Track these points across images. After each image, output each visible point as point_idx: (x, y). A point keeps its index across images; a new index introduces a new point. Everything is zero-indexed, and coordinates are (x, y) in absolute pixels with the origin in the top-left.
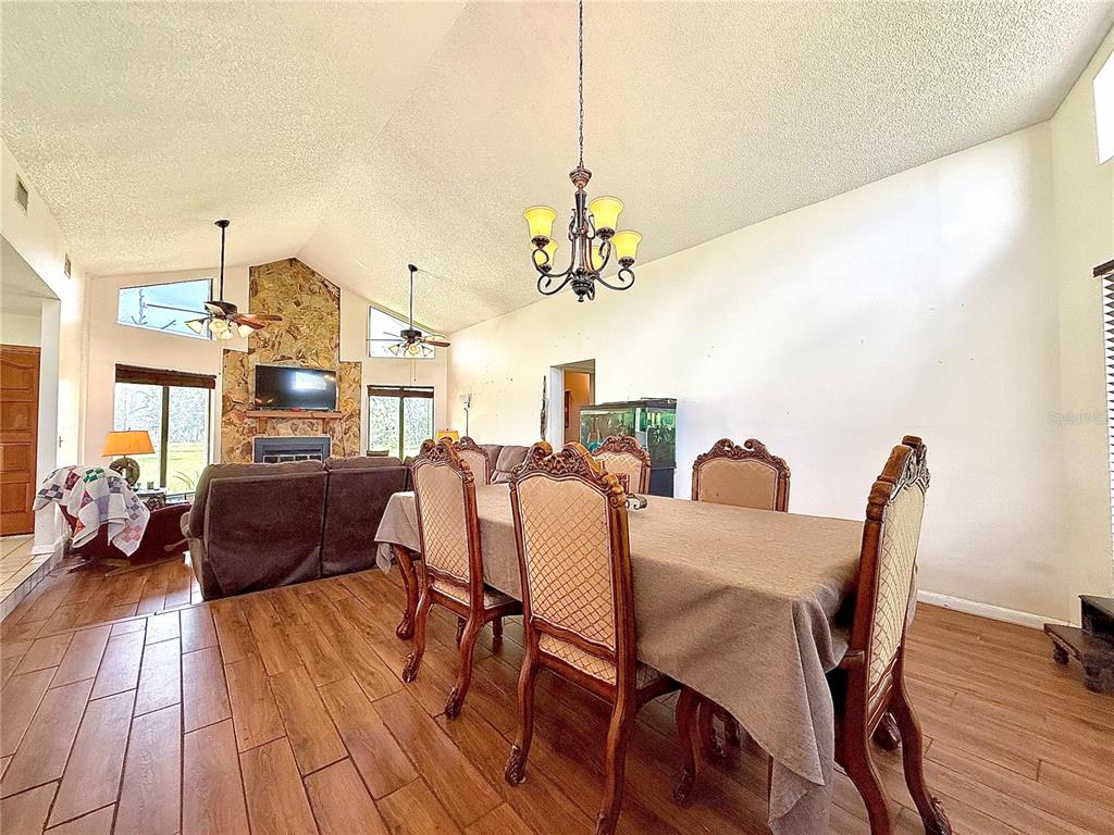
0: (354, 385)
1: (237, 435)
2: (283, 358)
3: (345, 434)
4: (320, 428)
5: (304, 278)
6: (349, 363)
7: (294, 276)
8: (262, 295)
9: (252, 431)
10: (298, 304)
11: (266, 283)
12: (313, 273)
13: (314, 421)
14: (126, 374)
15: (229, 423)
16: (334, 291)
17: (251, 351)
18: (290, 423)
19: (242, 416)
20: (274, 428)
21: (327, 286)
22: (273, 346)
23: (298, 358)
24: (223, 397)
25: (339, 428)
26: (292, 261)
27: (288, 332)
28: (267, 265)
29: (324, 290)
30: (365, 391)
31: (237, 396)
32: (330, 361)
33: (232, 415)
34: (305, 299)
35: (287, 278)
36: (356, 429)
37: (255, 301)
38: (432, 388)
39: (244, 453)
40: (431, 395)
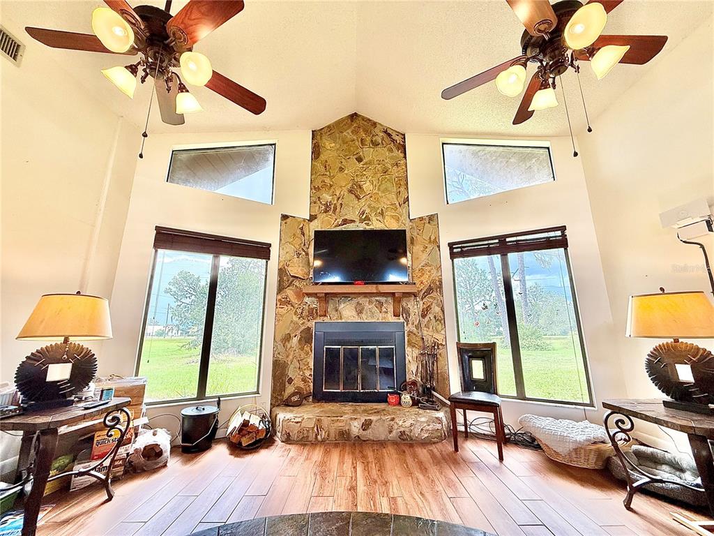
0: (430, 247)
1: (295, 318)
2: (345, 222)
3: (424, 316)
4: (391, 309)
5: (366, 131)
6: (421, 219)
7: (355, 132)
8: (322, 157)
9: (312, 313)
10: (359, 160)
11: (328, 144)
12: (375, 124)
13: (383, 299)
14: (167, 238)
15: (285, 302)
16: (398, 139)
17: (313, 218)
18: (355, 301)
19: (301, 295)
20: (337, 311)
21: (389, 135)
22: (335, 209)
23: (362, 221)
24: (280, 270)
25: (414, 307)
26: (354, 117)
27: (350, 191)
28: (329, 127)
29: (387, 140)
30: (445, 251)
31: (296, 269)
32: (398, 220)
33: (290, 292)
34: (369, 153)
35: (348, 134)
36: (437, 309)
37: (318, 164)
38: (563, 229)
39: (304, 342)
40: (562, 243)
